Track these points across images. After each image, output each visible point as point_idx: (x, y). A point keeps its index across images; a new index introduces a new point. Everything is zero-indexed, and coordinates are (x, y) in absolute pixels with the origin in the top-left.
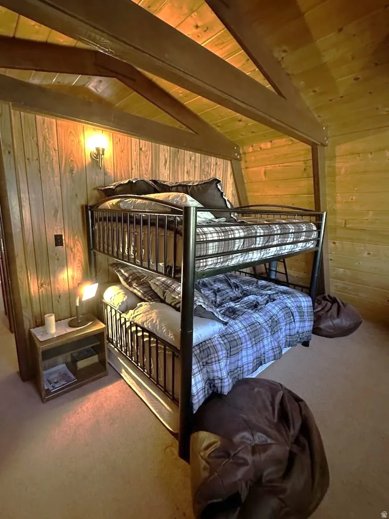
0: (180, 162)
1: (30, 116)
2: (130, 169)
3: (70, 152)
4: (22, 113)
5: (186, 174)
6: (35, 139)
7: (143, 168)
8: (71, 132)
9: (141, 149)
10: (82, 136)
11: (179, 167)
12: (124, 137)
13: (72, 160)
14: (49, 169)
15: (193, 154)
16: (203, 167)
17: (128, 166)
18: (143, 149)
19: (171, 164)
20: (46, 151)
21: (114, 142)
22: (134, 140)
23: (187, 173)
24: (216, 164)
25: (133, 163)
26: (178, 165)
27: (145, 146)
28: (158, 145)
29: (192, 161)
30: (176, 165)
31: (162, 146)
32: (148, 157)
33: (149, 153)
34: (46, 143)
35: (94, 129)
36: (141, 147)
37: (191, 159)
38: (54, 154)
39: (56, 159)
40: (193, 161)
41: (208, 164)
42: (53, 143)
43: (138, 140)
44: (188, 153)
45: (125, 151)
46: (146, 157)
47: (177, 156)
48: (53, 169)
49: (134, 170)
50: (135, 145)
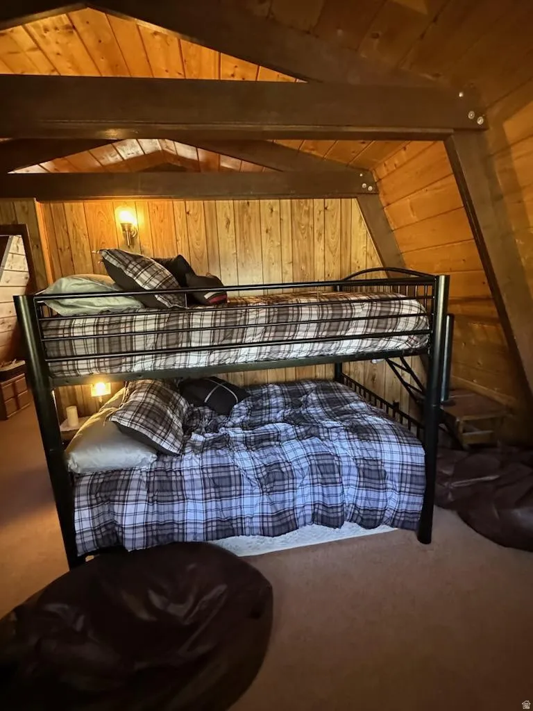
0: (253, 219)
1: (59, 205)
2: (175, 241)
3: (100, 233)
4: (52, 205)
5: (264, 234)
6: (65, 227)
7: (193, 236)
8: (100, 212)
9: (188, 213)
10: (112, 214)
11: (252, 224)
12: (162, 202)
13: (103, 243)
14: (81, 255)
15: (275, 203)
16: (297, 218)
17: (172, 239)
18: (191, 213)
19: (237, 225)
20: (76, 238)
21: (151, 211)
22: (178, 204)
23: (267, 232)
24: (326, 208)
25: (178, 233)
26: (249, 223)
27: (194, 207)
28: (213, 202)
29: (273, 213)
30: (245, 223)
31: (219, 203)
32: (199, 222)
33: (201, 216)
34: (76, 231)
35: (126, 203)
36: (187, 211)
37: (272, 210)
38: (85, 241)
39: (86, 244)
40: (277, 212)
41: (308, 213)
42: (82, 229)
43: (182, 202)
44: (266, 203)
45: (166, 220)
46: (196, 221)
47: (247, 211)
48: (85, 256)
49: (180, 242)
50: (180, 210)
